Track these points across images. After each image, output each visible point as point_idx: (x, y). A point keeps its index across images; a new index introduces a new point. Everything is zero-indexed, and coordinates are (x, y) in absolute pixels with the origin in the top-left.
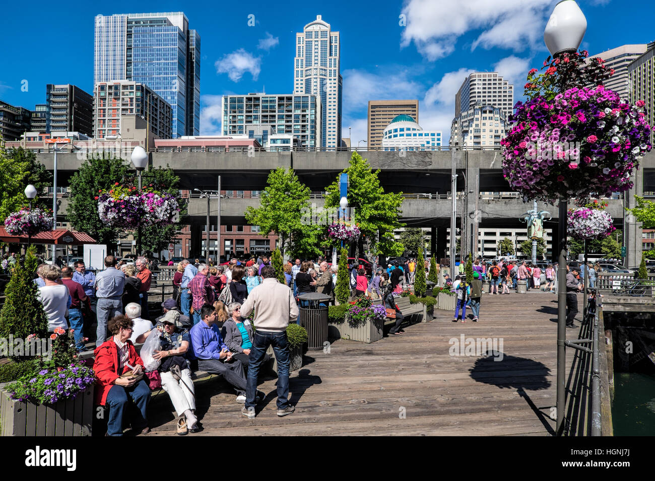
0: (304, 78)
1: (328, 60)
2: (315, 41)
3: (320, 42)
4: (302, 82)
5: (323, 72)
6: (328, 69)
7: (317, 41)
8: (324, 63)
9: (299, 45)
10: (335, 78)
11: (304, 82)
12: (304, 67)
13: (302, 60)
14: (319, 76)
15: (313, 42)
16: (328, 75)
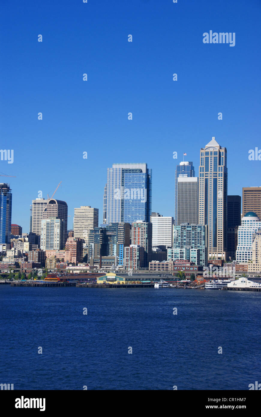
0: (205, 178)
1: (218, 167)
2: (211, 157)
3: (213, 158)
4: (203, 180)
5: (215, 175)
6: (218, 172)
7: (212, 157)
8: (215, 170)
9: (202, 157)
10: (222, 177)
11: (204, 180)
12: (204, 171)
13: (203, 168)
14: (213, 177)
15: (210, 158)
16: (218, 176)
